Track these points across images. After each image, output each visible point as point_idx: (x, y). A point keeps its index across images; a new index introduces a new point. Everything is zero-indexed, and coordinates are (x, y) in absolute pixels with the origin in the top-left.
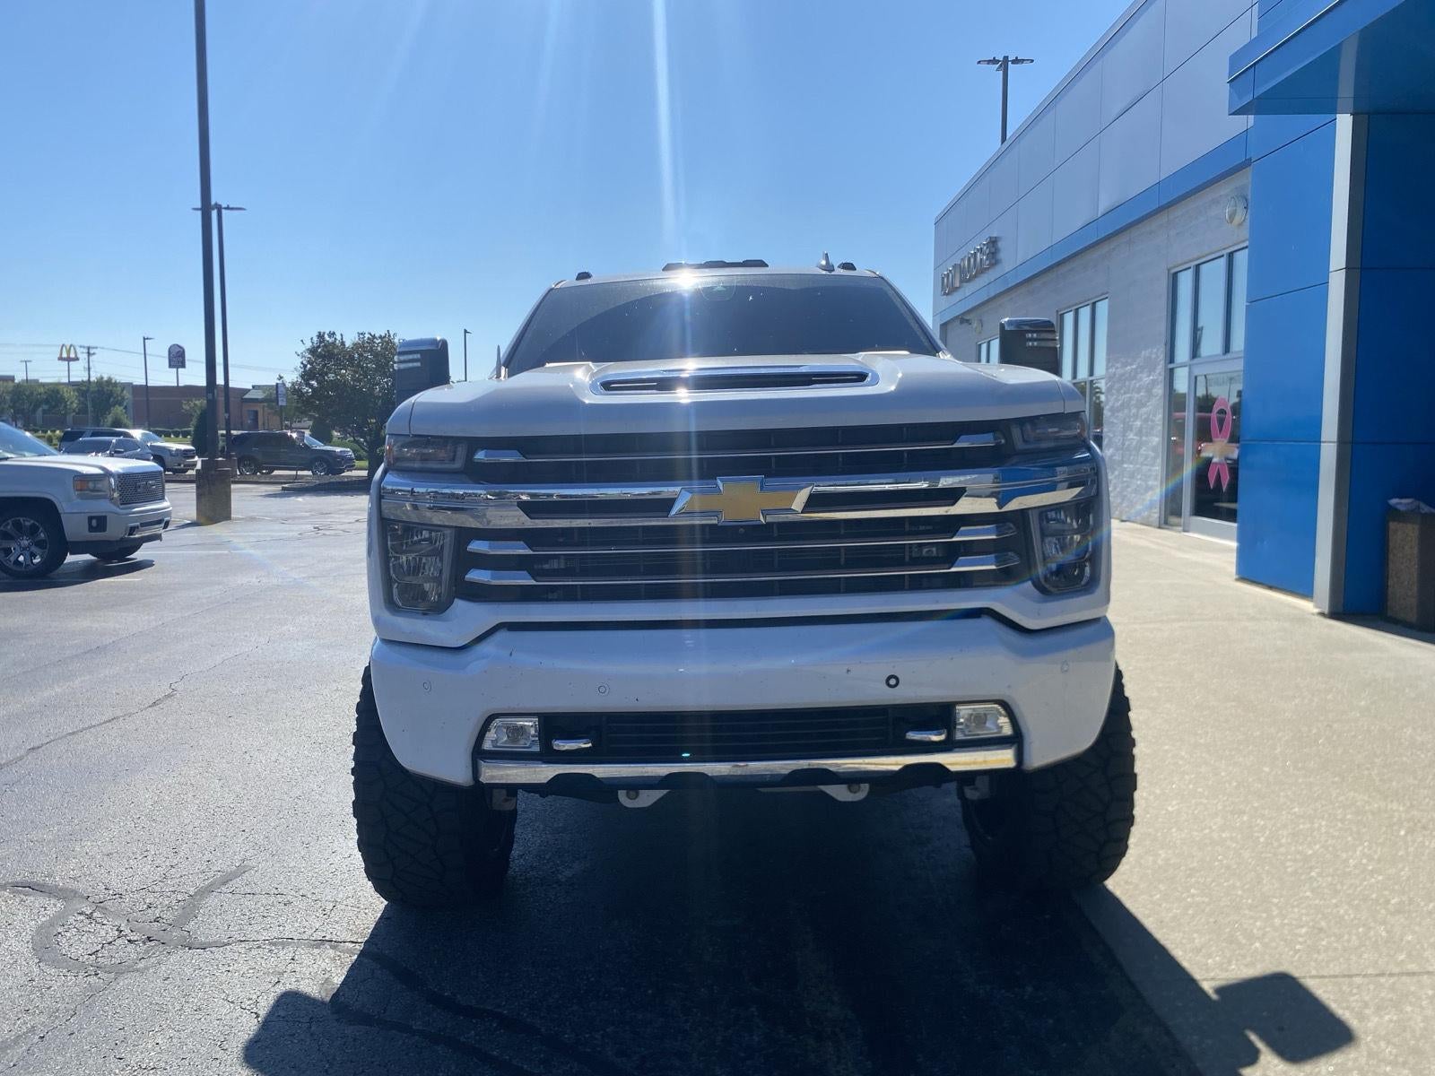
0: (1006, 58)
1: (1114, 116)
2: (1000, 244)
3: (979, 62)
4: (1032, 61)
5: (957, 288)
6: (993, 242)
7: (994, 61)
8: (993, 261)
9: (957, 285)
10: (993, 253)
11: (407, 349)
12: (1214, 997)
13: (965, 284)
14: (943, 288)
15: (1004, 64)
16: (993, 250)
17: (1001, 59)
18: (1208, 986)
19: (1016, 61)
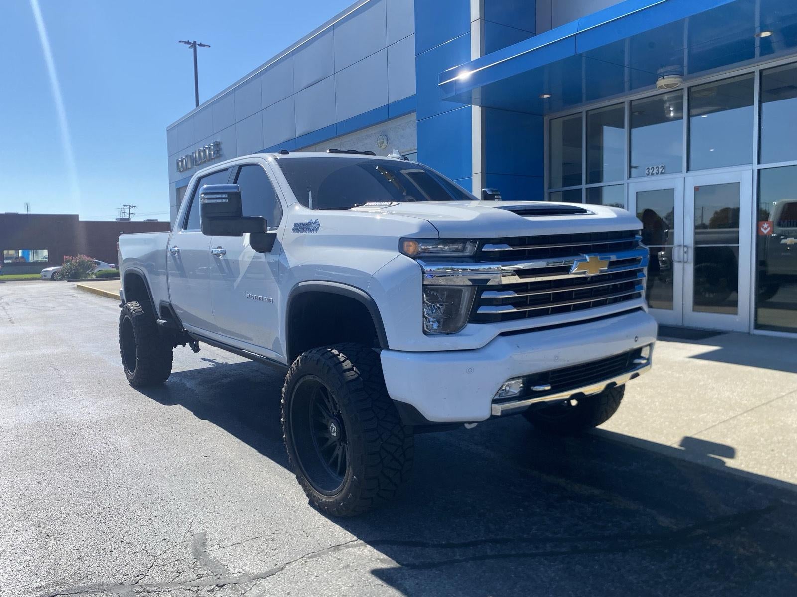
0: (195, 42)
1: (302, 87)
2: (222, 146)
3: (180, 42)
4: (209, 47)
5: (189, 168)
6: (217, 145)
7: (188, 43)
8: (218, 155)
9: (190, 166)
10: (218, 151)
11: (212, 191)
12: (683, 448)
13: (195, 166)
14: (178, 169)
15: (194, 45)
16: (218, 149)
17: (192, 42)
18: (676, 446)
19: (201, 45)
